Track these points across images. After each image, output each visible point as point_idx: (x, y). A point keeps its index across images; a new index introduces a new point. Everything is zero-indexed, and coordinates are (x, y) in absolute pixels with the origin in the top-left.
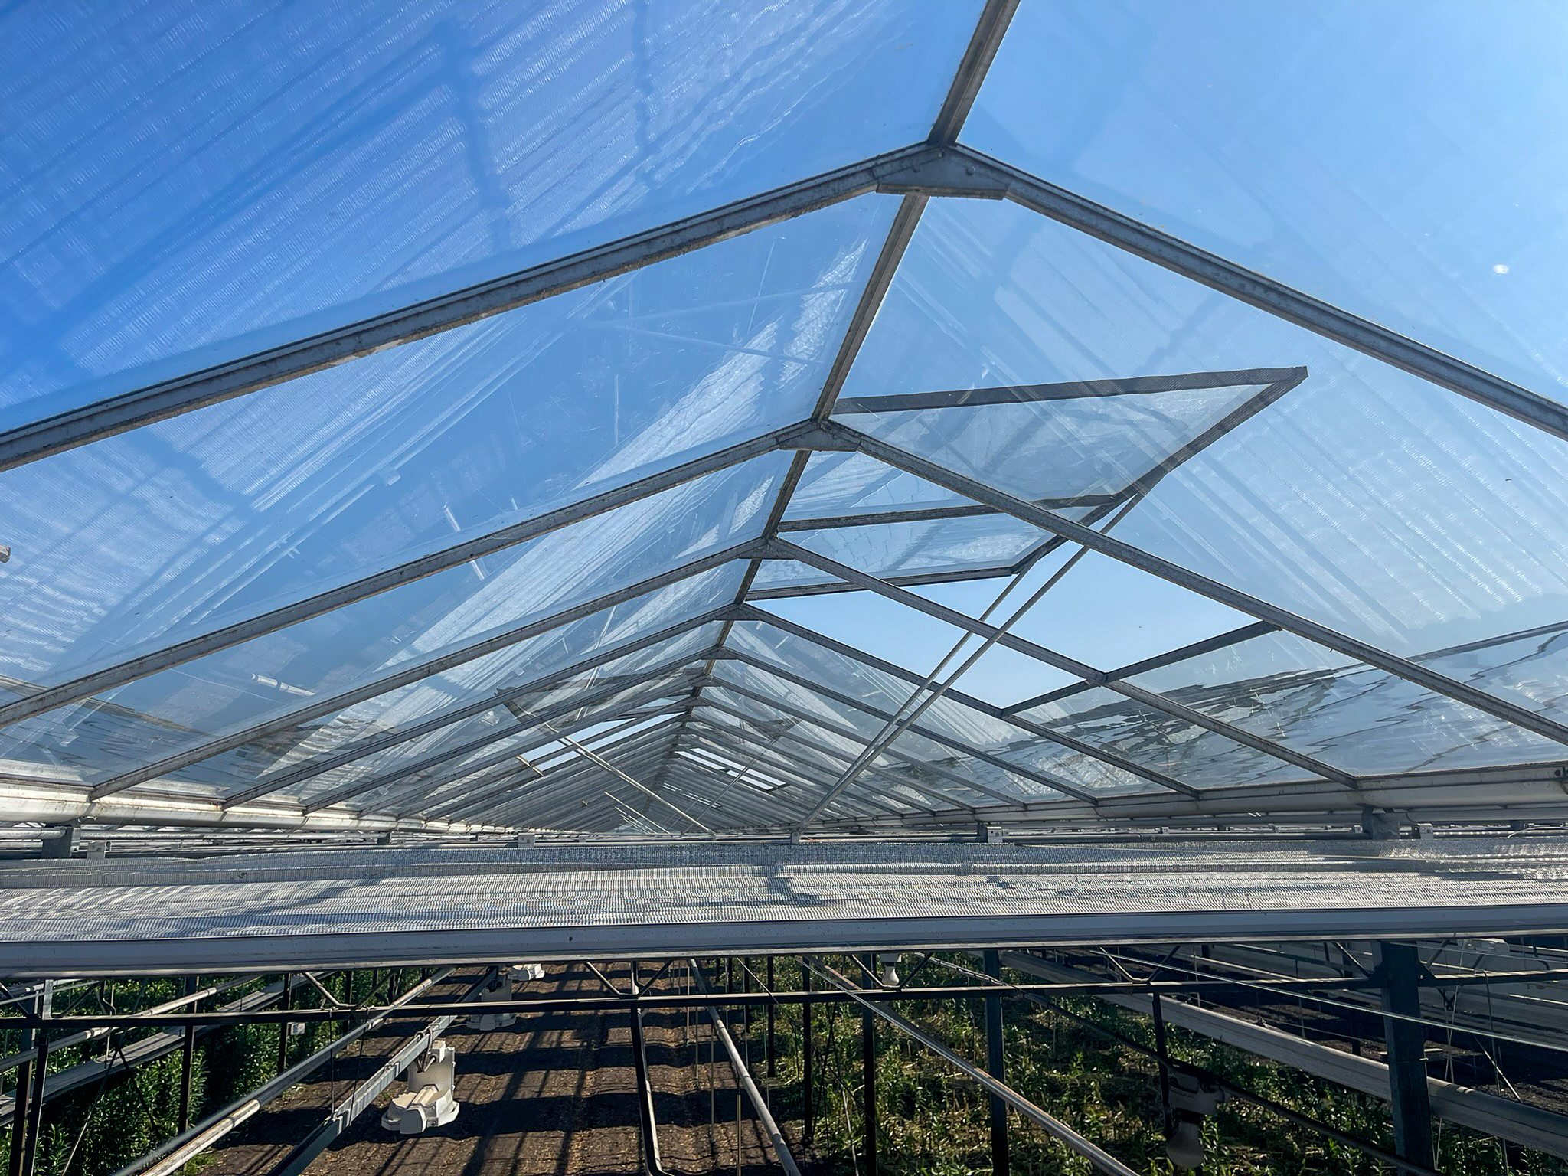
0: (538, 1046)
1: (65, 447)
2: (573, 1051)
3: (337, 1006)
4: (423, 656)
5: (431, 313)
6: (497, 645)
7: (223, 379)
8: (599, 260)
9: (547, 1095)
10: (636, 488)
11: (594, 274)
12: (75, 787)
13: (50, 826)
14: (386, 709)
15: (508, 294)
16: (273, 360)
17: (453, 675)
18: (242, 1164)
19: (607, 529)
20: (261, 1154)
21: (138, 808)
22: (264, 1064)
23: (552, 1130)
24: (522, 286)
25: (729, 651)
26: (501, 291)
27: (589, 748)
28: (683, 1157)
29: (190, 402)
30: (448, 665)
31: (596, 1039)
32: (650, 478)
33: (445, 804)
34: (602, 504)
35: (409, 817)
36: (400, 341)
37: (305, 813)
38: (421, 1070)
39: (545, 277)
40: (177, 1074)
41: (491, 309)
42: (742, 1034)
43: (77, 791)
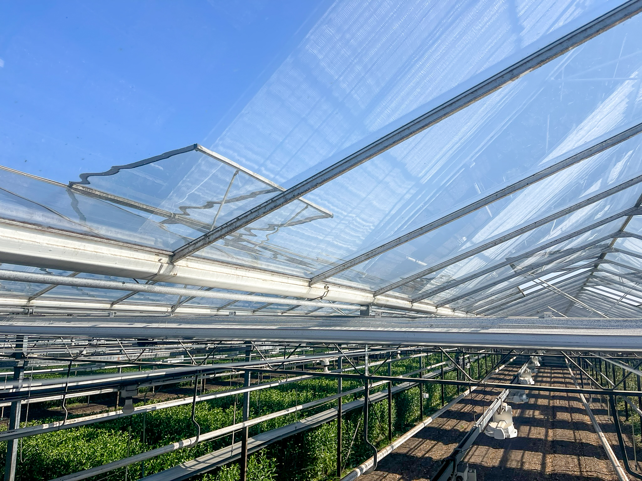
0: (524, 416)
1: (401, 141)
2: (540, 420)
3: (472, 381)
4: (475, 244)
5: (544, 54)
6: (524, 231)
7: (457, 103)
8: (628, 8)
9: (532, 437)
10: (609, 142)
11: (626, 15)
12: (370, 292)
13: (362, 305)
14: (462, 267)
15: (582, 36)
16: (476, 90)
17: (487, 253)
18: (412, 445)
19: (552, 184)
20: (418, 442)
21: (388, 301)
22: (415, 408)
23: (537, 452)
24: (588, 30)
25: (627, 233)
26: (578, 35)
27: (550, 283)
28: (602, 472)
29: (445, 115)
30: (504, 240)
31: (551, 416)
32: (615, 136)
33: (484, 308)
34: (590, 153)
35: (470, 313)
36: (531, 69)
37: (436, 308)
38: (499, 414)
39: (600, 23)
40: (387, 407)
41: (574, 45)
42: (625, 421)
43: (370, 293)
